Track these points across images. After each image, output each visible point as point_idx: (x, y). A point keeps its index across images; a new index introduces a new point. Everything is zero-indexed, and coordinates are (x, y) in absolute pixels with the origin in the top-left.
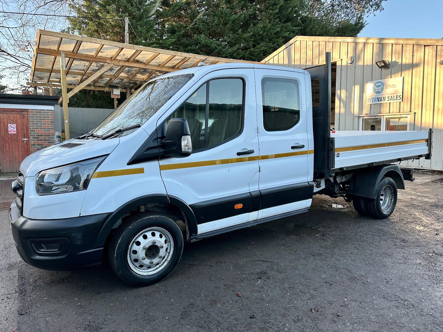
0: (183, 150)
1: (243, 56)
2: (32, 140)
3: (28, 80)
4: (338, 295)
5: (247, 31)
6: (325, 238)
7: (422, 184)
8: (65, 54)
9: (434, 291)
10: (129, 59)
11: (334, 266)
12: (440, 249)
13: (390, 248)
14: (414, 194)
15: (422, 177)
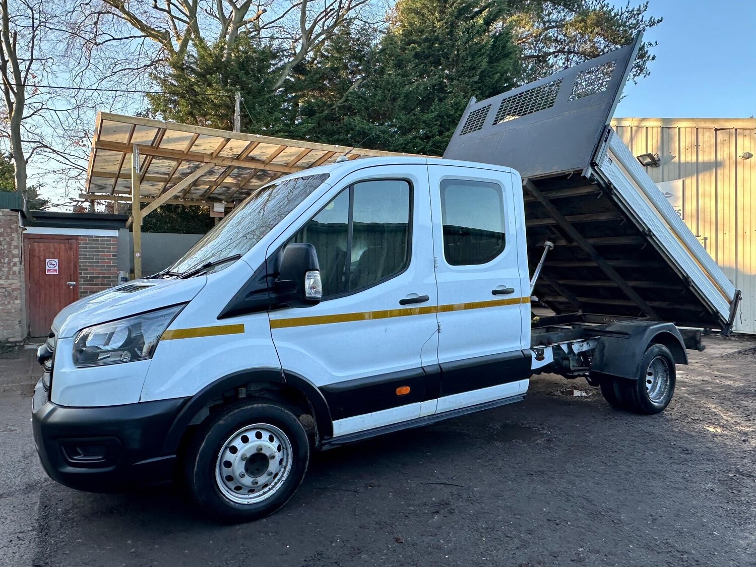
0: (307, 295)
1: (422, 149)
2: (82, 285)
3: (81, 190)
4: (569, 542)
5: (430, 110)
6: (552, 445)
7: (722, 357)
8: (140, 150)
9: (734, 536)
10: (239, 155)
11: (565, 492)
12: (748, 465)
13: (662, 463)
14: (707, 374)
15: (723, 344)
